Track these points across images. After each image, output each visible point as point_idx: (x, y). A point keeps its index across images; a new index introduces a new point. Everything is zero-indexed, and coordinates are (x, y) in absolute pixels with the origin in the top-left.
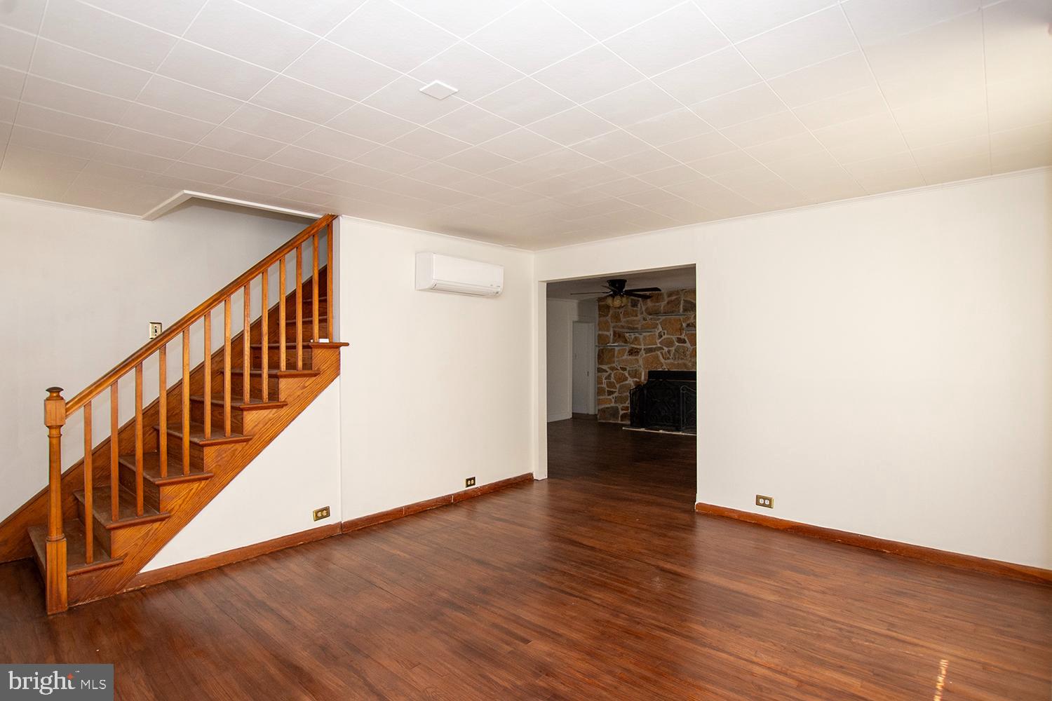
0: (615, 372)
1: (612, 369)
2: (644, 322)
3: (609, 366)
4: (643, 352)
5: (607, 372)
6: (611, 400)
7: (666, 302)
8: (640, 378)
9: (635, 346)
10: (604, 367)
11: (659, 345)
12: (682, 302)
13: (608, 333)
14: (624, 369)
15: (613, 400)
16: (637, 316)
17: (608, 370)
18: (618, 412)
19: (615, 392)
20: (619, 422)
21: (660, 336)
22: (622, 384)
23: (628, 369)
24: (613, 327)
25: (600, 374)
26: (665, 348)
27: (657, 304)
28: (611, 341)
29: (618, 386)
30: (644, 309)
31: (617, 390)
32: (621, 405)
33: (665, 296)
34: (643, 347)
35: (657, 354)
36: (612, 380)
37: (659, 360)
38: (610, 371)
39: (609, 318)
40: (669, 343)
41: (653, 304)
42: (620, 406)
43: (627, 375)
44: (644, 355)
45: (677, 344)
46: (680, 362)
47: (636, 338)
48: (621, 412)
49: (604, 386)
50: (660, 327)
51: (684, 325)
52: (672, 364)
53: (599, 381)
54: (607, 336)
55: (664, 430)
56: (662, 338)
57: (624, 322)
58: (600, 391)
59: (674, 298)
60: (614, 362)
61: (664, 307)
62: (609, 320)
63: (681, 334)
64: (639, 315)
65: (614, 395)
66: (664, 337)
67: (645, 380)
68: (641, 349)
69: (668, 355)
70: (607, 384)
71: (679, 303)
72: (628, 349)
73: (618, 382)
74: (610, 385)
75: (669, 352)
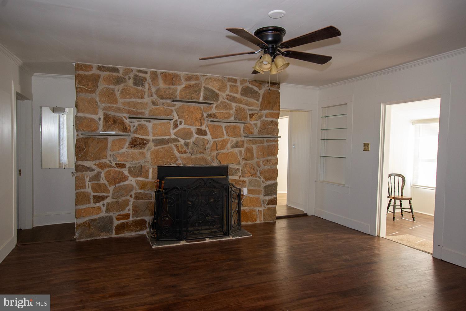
0: (107, 169)
1: (103, 166)
2: (154, 107)
3: (97, 162)
4: (151, 144)
5: (93, 170)
6: (99, 208)
7: (183, 86)
8: (147, 177)
9: (140, 137)
10: (87, 164)
11: (173, 136)
12: (202, 89)
13: (95, 117)
14: (122, 166)
15: (104, 209)
16: (143, 98)
17: (94, 167)
18: (112, 223)
19: (106, 197)
20: (114, 236)
21: (176, 126)
22: (117, 185)
23: (128, 165)
24: (104, 109)
25: (79, 174)
26: (180, 140)
27: (173, 87)
28: (101, 127)
29: (111, 188)
30: (154, 90)
31: (110, 194)
32: (117, 214)
33: (183, 79)
34: (151, 137)
35: (171, 148)
36: (103, 180)
37: (173, 154)
38: (97, 170)
39: (96, 96)
40: (187, 134)
41: (167, 86)
42: (114, 215)
43: (126, 173)
44: (153, 148)
45: (196, 136)
46: (199, 156)
47: (141, 127)
48: (116, 223)
49: (89, 190)
50: (175, 114)
51: (205, 115)
52: (189, 158)
53: (79, 184)
54: (93, 120)
55: (210, 238)
56: (178, 129)
57: (123, 103)
58: (81, 198)
59: (193, 82)
60: (105, 157)
61: (181, 91)
62: (98, 99)
63: (201, 125)
64: (146, 96)
65: (105, 202)
66: (180, 127)
67: (153, 178)
68: (148, 141)
69: (185, 148)
70: (93, 188)
71: (200, 90)
72: (129, 139)
73: (110, 184)
74: (98, 187)
75: (187, 145)
